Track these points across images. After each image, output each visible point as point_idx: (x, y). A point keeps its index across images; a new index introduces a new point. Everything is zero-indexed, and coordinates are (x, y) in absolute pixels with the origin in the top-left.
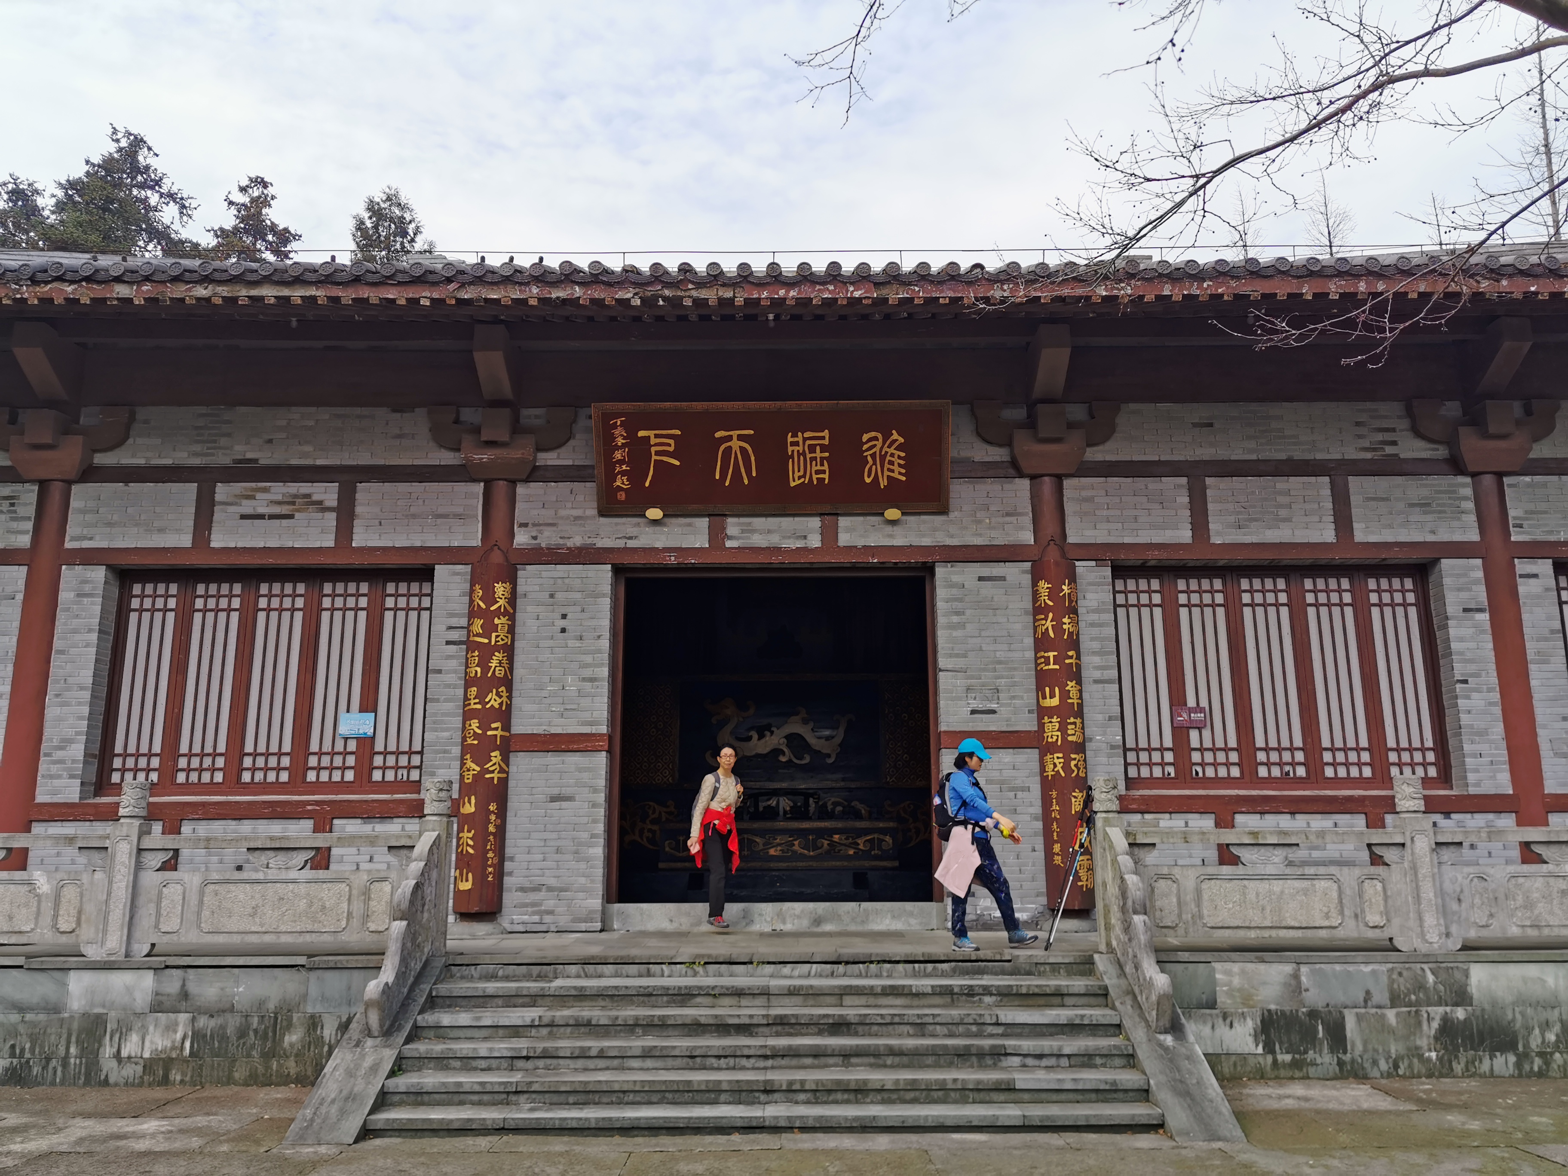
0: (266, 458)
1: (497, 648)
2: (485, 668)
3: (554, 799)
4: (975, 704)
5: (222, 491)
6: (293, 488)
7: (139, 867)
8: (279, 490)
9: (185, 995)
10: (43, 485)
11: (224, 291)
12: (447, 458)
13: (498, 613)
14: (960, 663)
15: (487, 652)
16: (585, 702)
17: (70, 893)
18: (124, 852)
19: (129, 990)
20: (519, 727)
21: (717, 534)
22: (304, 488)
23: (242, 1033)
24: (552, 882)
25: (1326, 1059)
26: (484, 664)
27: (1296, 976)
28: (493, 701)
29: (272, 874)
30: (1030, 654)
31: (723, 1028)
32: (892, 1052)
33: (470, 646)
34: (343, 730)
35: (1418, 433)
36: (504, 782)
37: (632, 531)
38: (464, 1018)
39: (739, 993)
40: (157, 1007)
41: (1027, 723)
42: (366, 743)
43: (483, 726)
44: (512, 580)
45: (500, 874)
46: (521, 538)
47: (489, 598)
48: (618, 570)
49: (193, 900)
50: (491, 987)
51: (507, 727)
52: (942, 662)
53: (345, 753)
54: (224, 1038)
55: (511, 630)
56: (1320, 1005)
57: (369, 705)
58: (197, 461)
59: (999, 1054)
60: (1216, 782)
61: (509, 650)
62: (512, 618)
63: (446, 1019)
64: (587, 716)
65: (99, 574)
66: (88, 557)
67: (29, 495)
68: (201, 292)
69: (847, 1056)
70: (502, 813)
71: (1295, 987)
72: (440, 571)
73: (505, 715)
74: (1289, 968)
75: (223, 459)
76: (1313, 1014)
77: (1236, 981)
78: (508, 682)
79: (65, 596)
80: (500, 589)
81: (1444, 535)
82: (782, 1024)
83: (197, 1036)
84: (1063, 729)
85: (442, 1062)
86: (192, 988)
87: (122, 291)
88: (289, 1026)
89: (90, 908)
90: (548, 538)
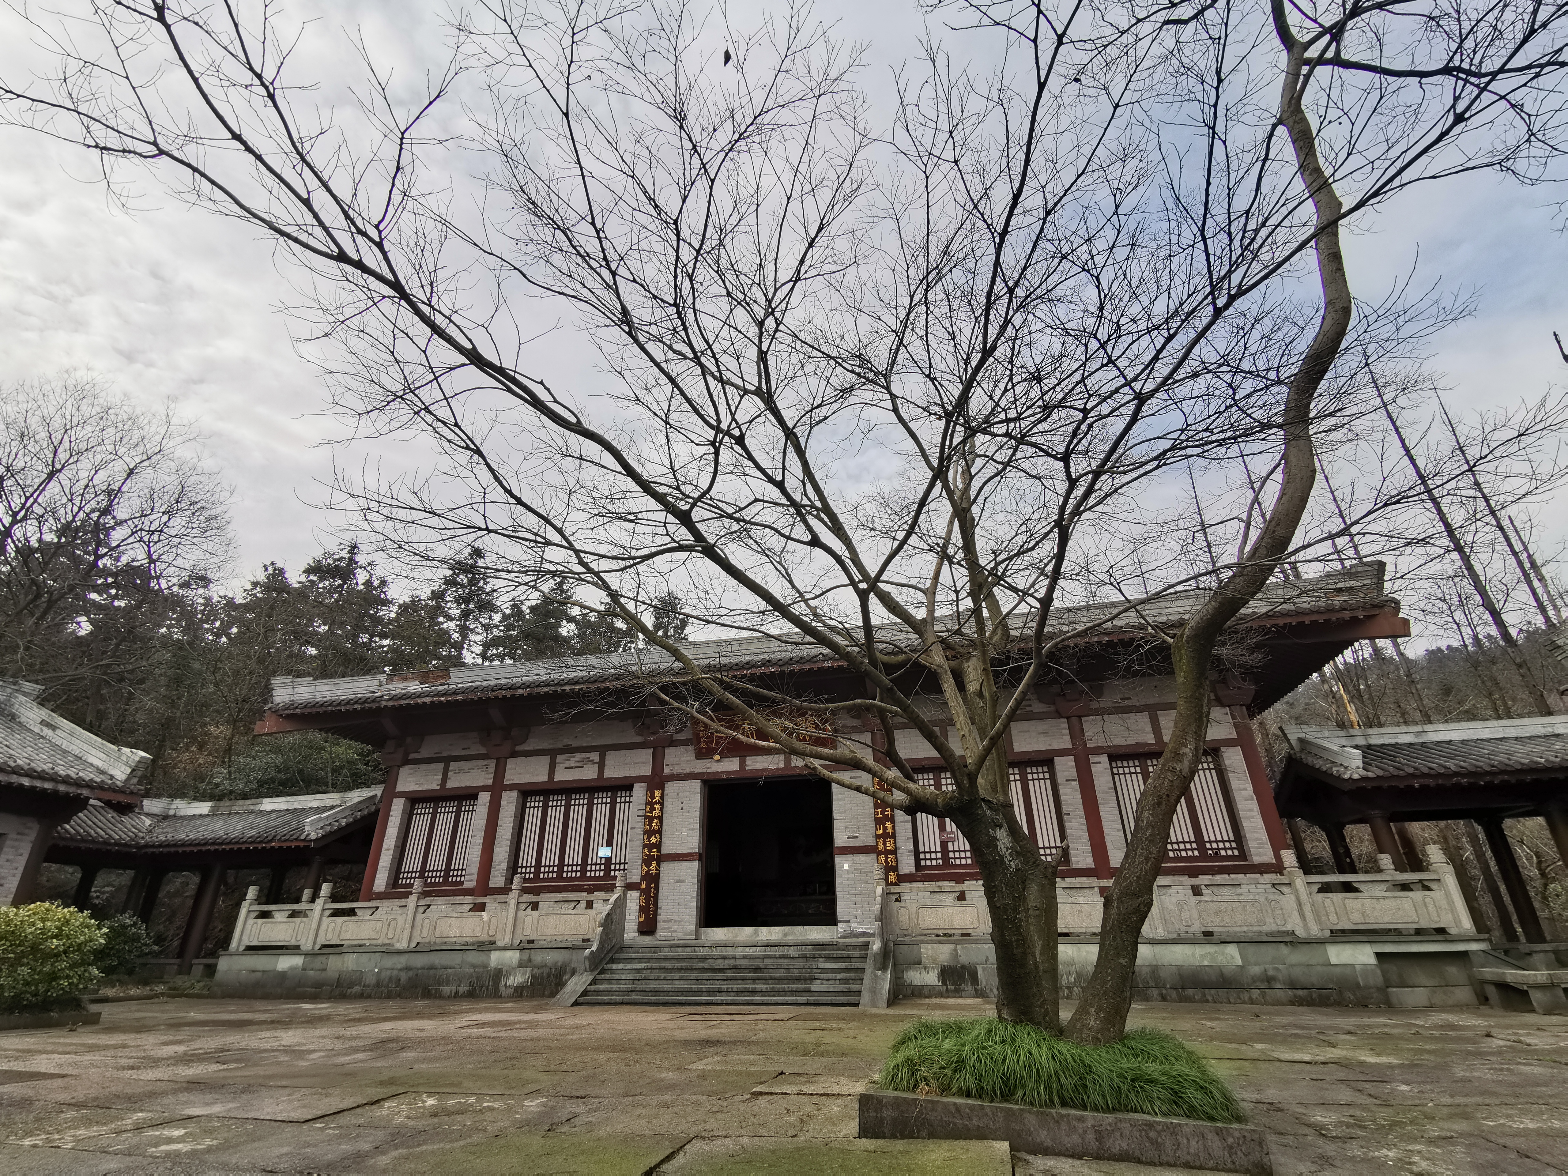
0: (575, 743)
1: (655, 817)
2: (651, 826)
3: (678, 882)
4: (849, 834)
5: (559, 758)
6: (584, 755)
7: (517, 909)
8: (579, 756)
9: (530, 960)
10: (498, 759)
11: (553, 688)
12: (639, 739)
13: (656, 803)
14: (843, 816)
15: (651, 820)
16: (690, 839)
17: (494, 920)
18: (512, 903)
19: (511, 958)
20: (665, 850)
21: (742, 764)
22: (588, 755)
23: (549, 976)
24: (676, 918)
25: (970, 988)
26: (650, 825)
27: (955, 950)
28: (653, 840)
29: (563, 911)
30: (872, 811)
31: (714, 970)
32: (771, 978)
33: (646, 817)
34: (600, 854)
35: (1041, 701)
36: (658, 875)
37: (709, 765)
38: (620, 966)
39: (724, 958)
40: (521, 965)
41: (871, 842)
42: (608, 860)
43: (650, 851)
44: (662, 788)
45: (656, 914)
46: (667, 771)
47: (653, 797)
48: (705, 782)
49: (535, 922)
50: (634, 955)
51: (659, 851)
52: (835, 816)
53: (601, 864)
54: (542, 978)
55: (662, 810)
56: (966, 963)
57: (610, 843)
58: (550, 747)
59: (812, 979)
60: (961, 866)
61: (660, 818)
62: (662, 804)
63: (614, 966)
64: (691, 845)
65: (515, 794)
66: (512, 787)
67: (492, 764)
68: (546, 689)
69: (754, 980)
70: (657, 888)
71: (955, 955)
72: (636, 786)
73: (658, 846)
74: (952, 946)
75: (560, 745)
76: (963, 967)
77: (930, 953)
78: (660, 832)
79: (503, 803)
80: (657, 793)
81: (1056, 746)
82: (735, 968)
83: (533, 977)
84: (885, 844)
85: (609, 981)
86: (533, 957)
87: (520, 691)
88: (565, 973)
89: (500, 926)
90: (677, 770)
